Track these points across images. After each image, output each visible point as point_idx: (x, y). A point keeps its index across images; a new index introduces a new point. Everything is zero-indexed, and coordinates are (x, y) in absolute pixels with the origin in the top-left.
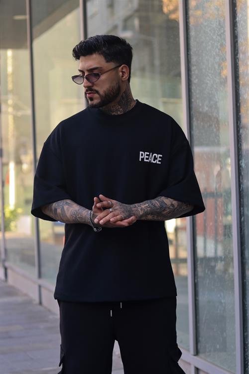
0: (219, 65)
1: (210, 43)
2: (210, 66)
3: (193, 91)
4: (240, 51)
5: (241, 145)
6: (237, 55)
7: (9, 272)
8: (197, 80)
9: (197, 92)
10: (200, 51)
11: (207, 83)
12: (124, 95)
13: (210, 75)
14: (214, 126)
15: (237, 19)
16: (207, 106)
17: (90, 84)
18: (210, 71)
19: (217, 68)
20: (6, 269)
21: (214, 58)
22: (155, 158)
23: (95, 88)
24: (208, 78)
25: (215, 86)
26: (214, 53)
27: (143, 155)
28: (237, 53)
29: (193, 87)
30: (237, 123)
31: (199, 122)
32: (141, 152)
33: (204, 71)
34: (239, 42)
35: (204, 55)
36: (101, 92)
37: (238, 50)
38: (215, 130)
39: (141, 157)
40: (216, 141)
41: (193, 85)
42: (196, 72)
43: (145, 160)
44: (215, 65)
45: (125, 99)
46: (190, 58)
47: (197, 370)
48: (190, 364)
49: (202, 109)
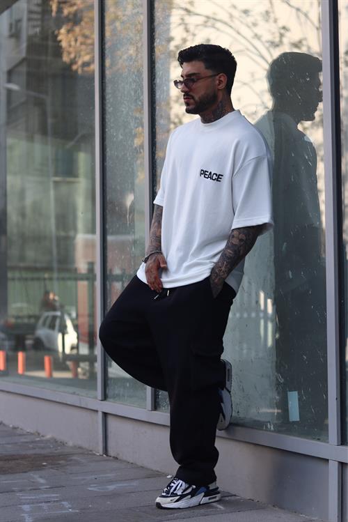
0: (136, 92)
1: (126, 70)
2: (126, 93)
3: (107, 120)
4: (156, 76)
5: (156, 171)
6: (154, 80)
8: (111, 109)
9: (112, 121)
10: (116, 78)
11: (122, 111)
12: (220, 104)
13: (125, 102)
14: (128, 155)
15: (155, 44)
16: (122, 135)
17: (187, 89)
18: (126, 98)
19: (133, 94)
21: (131, 85)
23: (191, 93)
24: (123, 105)
25: (130, 113)
26: (131, 80)
28: (154, 78)
29: (108, 117)
30: (152, 149)
31: (113, 152)
33: (119, 98)
34: (156, 67)
35: (120, 82)
36: (197, 98)
37: (155, 75)
38: (129, 159)
40: (130, 169)
42: (111, 100)
45: (220, 110)
47: (105, 415)
48: (97, 411)
49: (117, 139)
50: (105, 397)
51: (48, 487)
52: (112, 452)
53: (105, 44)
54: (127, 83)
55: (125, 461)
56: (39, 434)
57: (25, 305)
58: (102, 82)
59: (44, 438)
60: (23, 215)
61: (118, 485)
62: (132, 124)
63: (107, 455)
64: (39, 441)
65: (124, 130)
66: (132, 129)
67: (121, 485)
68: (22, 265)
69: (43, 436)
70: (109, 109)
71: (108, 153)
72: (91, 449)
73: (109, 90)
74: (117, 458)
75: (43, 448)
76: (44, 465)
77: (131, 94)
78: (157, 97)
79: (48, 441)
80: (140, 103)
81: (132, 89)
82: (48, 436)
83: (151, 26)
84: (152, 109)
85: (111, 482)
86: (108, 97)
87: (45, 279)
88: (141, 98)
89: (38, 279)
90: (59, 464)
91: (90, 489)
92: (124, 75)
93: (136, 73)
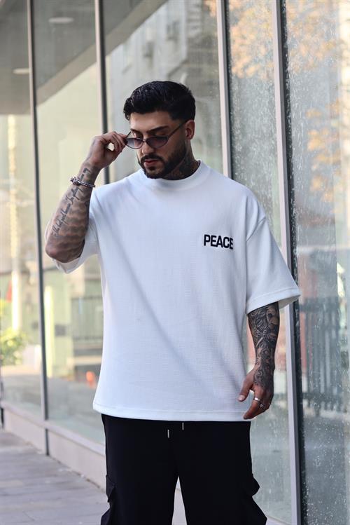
4: (292, 110)
7: (6, 413)
8: (240, 148)
9: (242, 163)
11: (253, 152)
13: (257, 140)
18: (256, 136)
20: (2, 412)
21: (262, 119)
23: (157, 154)
24: (254, 144)
25: (263, 155)
26: (262, 113)
28: (289, 112)
33: (249, 135)
34: (290, 97)
37: (289, 108)
42: (240, 137)
53: (231, 67)
58: (230, 115)
62: (265, 169)
65: (256, 175)
66: (265, 175)
70: (238, 148)
73: (237, 124)
77: (262, 131)
78: (293, 135)
80: (273, 142)
81: (264, 125)
83: (283, 45)
84: (287, 151)
88: (274, 137)
92: (253, 107)
93: (267, 104)
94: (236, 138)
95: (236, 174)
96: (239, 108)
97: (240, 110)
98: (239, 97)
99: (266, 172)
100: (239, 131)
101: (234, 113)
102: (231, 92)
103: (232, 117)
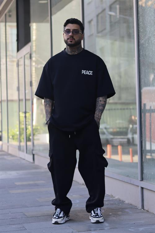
1: (149, 10)
2: (149, 21)
3: (140, 36)
7: (35, 156)
9: (142, 36)
10: (144, 14)
11: (147, 31)
13: (149, 26)
14: (150, 54)
16: (147, 44)
19: (152, 22)
20: (34, 155)
21: (151, 17)
22: (90, 73)
24: (148, 28)
27: (84, 72)
31: (143, 52)
32: (82, 71)
33: (146, 24)
35: (146, 16)
38: (151, 56)
39: (82, 72)
41: (140, 33)
42: (142, 25)
43: (84, 74)
44: (151, 21)
46: (139, 18)
47: (142, 188)
48: (138, 186)
49: (145, 45)
50: (142, 179)
51: (109, 228)
52: (145, 208)
54: (149, 17)
55: (152, 213)
56: (112, 196)
57: (121, 121)
58: (138, 16)
59: (114, 198)
60: (120, 77)
61: (145, 228)
62: (152, 38)
63: (144, 209)
64: (111, 200)
65: (148, 41)
67: (146, 228)
68: (120, 101)
69: (114, 197)
70: (141, 30)
71: (141, 53)
72: (136, 205)
73: (141, 20)
74: (148, 211)
75: (112, 204)
76: (110, 215)
79: (116, 200)
82: (116, 198)
85: (142, 225)
86: (140, 24)
87: (130, 109)
89: (127, 109)
90: (118, 214)
91: (130, 230)
92: (147, 12)
93: (153, 11)
94: (140, 26)
95: (140, 41)
96: (141, 13)
97: (142, 14)
98: (141, 9)
99: (152, 40)
100: (141, 23)
101: (139, 15)
102: (138, 6)
103: (138, 17)
